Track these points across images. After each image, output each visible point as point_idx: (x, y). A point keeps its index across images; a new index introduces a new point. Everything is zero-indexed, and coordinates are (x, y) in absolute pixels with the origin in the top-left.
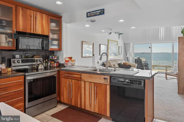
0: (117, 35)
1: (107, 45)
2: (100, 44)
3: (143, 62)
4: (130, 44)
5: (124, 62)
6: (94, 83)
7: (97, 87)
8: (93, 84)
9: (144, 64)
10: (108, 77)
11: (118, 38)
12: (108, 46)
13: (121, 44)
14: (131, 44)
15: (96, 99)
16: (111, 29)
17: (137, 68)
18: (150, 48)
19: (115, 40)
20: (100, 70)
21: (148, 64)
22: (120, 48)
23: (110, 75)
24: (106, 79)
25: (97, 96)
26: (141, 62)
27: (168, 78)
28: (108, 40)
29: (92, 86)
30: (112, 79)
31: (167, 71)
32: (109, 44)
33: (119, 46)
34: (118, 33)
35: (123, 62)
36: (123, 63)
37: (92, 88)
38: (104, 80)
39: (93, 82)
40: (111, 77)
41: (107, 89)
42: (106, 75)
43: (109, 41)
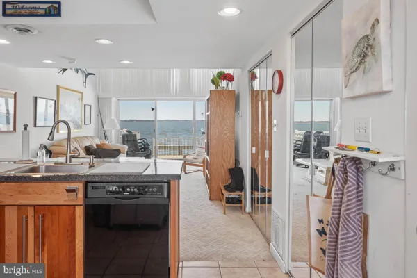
0: (80, 76)
1: (55, 99)
2: (36, 98)
3: (139, 141)
4: (111, 98)
5: (98, 141)
6: (34, 206)
7: (43, 216)
8: (31, 212)
9: (140, 146)
10: (79, 186)
11: (83, 84)
12: (57, 103)
13: (89, 98)
14: (114, 100)
15: (43, 250)
16: (72, 60)
17: (128, 155)
18: (153, 109)
19: (75, 89)
20: (48, 168)
21: (148, 145)
22: (88, 108)
23: (84, 180)
24: (74, 191)
25: (46, 240)
26: (135, 140)
27: (187, 172)
28: (58, 87)
29: (27, 217)
30: (89, 189)
31: (188, 157)
32: (60, 98)
33: (84, 103)
34: (83, 72)
35: (95, 143)
36: (97, 145)
37: (27, 222)
38: (66, 193)
39: (30, 206)
40: (86, 184)
41: (75, 219)
42: (72, 181)
43: (61, 89)
